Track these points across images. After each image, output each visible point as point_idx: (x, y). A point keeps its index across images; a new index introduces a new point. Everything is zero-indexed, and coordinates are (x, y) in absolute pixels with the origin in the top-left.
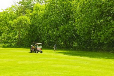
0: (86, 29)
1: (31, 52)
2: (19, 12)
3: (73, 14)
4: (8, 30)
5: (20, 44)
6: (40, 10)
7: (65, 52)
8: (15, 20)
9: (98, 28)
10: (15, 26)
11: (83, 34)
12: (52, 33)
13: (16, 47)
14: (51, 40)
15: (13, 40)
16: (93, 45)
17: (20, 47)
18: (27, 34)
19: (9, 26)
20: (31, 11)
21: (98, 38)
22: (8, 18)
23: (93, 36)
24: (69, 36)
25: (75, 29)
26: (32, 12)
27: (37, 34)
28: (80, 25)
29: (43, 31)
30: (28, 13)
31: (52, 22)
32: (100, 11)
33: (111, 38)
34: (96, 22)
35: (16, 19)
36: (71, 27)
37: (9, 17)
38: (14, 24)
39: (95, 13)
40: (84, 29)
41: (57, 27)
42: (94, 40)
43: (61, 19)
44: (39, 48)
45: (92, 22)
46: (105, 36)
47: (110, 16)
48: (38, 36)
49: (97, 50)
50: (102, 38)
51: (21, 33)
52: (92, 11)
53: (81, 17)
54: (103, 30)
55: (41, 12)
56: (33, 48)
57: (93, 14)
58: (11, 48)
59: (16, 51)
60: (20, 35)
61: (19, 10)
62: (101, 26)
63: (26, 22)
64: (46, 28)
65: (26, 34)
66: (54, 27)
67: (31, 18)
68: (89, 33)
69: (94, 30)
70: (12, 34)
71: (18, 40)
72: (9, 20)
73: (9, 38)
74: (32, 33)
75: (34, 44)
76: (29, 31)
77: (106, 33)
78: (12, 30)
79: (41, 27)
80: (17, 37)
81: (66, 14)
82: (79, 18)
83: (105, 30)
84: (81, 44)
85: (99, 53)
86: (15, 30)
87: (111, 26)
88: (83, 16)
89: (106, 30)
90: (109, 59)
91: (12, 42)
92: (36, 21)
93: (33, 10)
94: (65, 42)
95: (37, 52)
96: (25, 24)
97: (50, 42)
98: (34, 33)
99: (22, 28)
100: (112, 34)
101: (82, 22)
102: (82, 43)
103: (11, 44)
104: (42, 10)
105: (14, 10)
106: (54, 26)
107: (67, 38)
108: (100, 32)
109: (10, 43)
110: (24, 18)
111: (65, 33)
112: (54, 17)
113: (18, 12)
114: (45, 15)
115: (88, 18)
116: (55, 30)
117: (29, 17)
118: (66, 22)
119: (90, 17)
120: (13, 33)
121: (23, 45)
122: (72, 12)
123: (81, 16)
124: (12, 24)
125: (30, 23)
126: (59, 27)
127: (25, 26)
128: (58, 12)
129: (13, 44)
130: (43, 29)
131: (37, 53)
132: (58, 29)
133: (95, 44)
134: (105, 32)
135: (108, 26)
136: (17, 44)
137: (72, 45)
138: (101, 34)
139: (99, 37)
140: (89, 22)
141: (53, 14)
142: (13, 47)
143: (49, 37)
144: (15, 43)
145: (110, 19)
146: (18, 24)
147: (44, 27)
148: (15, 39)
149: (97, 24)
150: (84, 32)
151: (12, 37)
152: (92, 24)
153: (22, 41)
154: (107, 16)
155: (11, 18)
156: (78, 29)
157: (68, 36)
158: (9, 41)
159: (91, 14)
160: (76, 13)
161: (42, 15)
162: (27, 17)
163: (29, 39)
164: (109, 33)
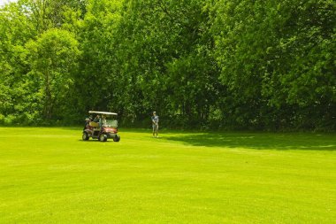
0: (247, 66)
1: (87, 139)
2: (44, 18)
3: (209, 22)
4: (13, 74)
5: (52, 116)
6: (107, 9)
7: (186, 137)
8: (31, 43)
9: (282, 62)
10: (33, 59)
11: (239, 81)
12: (147, 82)
13: (40, 125)
14: (145, 104)
15: (28, 104)
16: (268, 112)
17: (51, 125)
18: (70, 86)
19: (13, 60)
20: (79, 12)
21: (282, 93)
22: (10, 37)
23: (267, 88)
24: (196, 90)
25: (214, 68)
26: (82, 17)
27: (100, 86)
28: (229, 57)
29: (120, 77)
30: (70, 22)
31: (144, 47)
32: (287, 11)
33: (317, 90)
34: (276, 45)
35: (35, 40)
36: (202, 62)
37: (11, 32)
38: (28, 55)
39: (273, 16)
40: (241, 67)
41: (161, 65)
42: (269, 98)
43: (173, 37)
44: (110, 127)
45: (263, 47)
46: (299, 86)
47: (317, 25)
48: (104, 93)
49: (276, 128)
50: (293, 92)
51: (54, 82)
52: (263, 10)
53: (230, 33)
54: (295, 67)
55: (110, 16)
56: (90, 127)
57: (268, 21)
58: (24, 126)
59: (39, 136)
60: (51, 87)
61: (41, 12)
62: (290, 57)
63: (65, 50)
64: (129, 68)
65: (67, 86)
66: (152, 65)
67: (82, 36)
68: (256, 80)
69: (270, 69)
70: (23, 85)
71: (46, 104)
72: (14, 42)
73: (17, 99)
74: (85, 83)
75: (95, 115)
76: (78, 76)
77: (303, 75)
78: (25, 73)
79: (112, 63)
80: (41, 94)
81: (187, 21)
82: (226, 33)
83: (301, 69)
84: (233, 113)
85: (283, 136)
86: (32, 72)
87: (317, 55)
88: (238, 26)
89: (305, 68)
90: (312, 149)
91: (25, 110)
92: (95, 46)
93: (84, 11)
94: (187, 109)
95: (102, 138)
96: (64, 56)
97: (142, 109)
98: (91, 83)
99: (54, 66)
100: (319, 79)
101: (234, 46)
102: (234, 109)
103: (25, 116)
104: (113, 12)
105: (26, 12)
106: (153, 60)
107: (191, 96)
108: (287, 73)
109: (21, 112)
110: (58, 36)
111: (186, 80)
112: (152, 34)
113: (38, 16)
114: (123, 26)
115: (251, 32)
116: (156, 73)
117: (73, 34)
118: (189, 49)
119: (257, 29)
120: (27, 83)
121: (61, 118)
122: (205, 16)
123: (232, 29)
124: (23, 56)
125: (79, 52)
126: (165, 65)
127: (63, 61)
128: (163, 15)
129: (30, 117)
130: (118, 71)
131: (105, 140)
132: (164, 70)
133: (272, 109)
134: (300, 75)
135: (311, 54)
136: (43, 116)
137: (207, 116)
138: (288, 81)
139: (284, 90)
140: (255, 44)
141: (147, 24)
142: (30, 124)
143: (138, 95)
144: (36, 112)
145: (317, 34)
146: (41, 56)
147: (121, 63)
148: (36, 101)
149: (279, 51)
150: (239, 75)
151: (26, 94)
152: (265, 50)
153: (58, 106)
154: (306, 23)
155: (20, 37)
156: (223, 69)
157: (193, 91)
158: (17, 107)
159: (261, 22)
160: (216, 19)
161: (115, 26)
162: (66, 32)
163: (76, 100)
164: (312, 76)
